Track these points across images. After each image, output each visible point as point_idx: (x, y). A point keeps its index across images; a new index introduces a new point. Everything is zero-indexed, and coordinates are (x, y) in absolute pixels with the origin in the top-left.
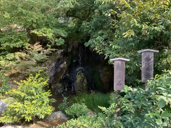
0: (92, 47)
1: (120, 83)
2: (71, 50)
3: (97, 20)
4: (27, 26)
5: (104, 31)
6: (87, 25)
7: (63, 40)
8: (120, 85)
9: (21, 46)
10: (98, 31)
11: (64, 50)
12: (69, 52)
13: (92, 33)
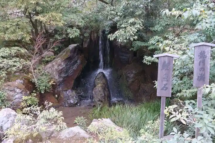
0: (119, 40)
1: (166, 86)
2: (88, 46)
3: (128, 4)
4: (28, 9)
5: (137, 20)
6: (113, 10)
7: (78, 31)
8: (165, 90)
9: (20, 38)
10: (128, 19)
11: (78, 44)
12: (85, 48)
13: (119, 21)
